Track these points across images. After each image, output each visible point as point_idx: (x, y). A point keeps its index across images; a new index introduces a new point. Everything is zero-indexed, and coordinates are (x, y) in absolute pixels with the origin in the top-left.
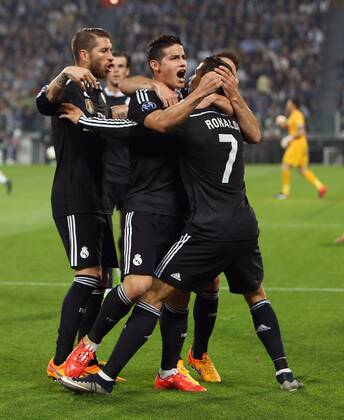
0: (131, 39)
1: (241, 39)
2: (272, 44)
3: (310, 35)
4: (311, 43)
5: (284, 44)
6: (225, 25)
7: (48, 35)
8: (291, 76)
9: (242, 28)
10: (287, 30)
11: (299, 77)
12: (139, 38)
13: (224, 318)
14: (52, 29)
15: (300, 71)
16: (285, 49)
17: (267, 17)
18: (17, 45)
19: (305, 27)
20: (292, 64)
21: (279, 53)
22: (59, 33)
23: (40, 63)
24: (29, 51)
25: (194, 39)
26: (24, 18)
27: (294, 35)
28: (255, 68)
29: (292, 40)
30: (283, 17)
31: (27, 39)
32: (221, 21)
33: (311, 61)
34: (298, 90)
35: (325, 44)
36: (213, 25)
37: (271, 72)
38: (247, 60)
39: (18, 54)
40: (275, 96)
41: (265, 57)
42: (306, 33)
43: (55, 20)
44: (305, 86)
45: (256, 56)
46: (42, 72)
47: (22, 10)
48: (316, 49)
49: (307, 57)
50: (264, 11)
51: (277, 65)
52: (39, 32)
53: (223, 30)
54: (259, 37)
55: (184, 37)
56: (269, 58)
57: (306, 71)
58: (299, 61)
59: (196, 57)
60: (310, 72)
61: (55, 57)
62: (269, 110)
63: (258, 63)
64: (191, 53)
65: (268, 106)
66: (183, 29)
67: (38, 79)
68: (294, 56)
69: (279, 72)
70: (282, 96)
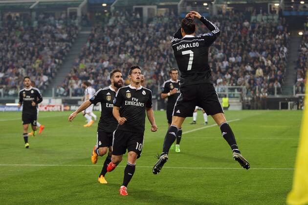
1: (249, 51)
2: (264, 53)
3: (281, 49)
5: (269, 53)
6: (242, 45)
7: (160, 51)
8: (272, 68)
9: (249, 46)
10: (270, 47)
11: (276, 69)
14: (161, 47)
15: (277, 67)
16: (270, 56)
17: (261, 41)
19: (279, 46)
20: (273, 63)
21: (266, 57)
22: (164, 50)
23: (155, 63)
24: (150, 57)
26: (147, 42)
27: (274, 49)
28: (256, 65)
29: (272, 51)
30: (269, 41)
31: (150, 52)
32: (239, 43)
33: (281, 61)
34: (276, 75)
35: (287, 53)
36: (236, 45)
37: (263, 67)
38: (252, 61)
39: (145, 59)
40: (265, 78)
41: (260, 60)
42: (279, 48)
43: (163, 43)
44: (279, 73)
45: (256, 59)
46: (156, 68)
47: (147, 39)
48: (284, 56)
49: (280, 59)
50: (260, 39)
51: (266, 64)
52: (156, 49)
53: (240, 47)
54: (257, 50)
55: (222, 50)
56: (262, 60)
57: (279, 66)
58: (276, 61)
59: (228, 60)
60: (281, 67)
61: (162, 60)
62: (263, 85)
63: (257, 62)
64: (226, 58)
65: (262, 83)
66: (222, 47)
67: (155, 70)
68: (274, 59)
69: (267, 66)
70: (268, 78)
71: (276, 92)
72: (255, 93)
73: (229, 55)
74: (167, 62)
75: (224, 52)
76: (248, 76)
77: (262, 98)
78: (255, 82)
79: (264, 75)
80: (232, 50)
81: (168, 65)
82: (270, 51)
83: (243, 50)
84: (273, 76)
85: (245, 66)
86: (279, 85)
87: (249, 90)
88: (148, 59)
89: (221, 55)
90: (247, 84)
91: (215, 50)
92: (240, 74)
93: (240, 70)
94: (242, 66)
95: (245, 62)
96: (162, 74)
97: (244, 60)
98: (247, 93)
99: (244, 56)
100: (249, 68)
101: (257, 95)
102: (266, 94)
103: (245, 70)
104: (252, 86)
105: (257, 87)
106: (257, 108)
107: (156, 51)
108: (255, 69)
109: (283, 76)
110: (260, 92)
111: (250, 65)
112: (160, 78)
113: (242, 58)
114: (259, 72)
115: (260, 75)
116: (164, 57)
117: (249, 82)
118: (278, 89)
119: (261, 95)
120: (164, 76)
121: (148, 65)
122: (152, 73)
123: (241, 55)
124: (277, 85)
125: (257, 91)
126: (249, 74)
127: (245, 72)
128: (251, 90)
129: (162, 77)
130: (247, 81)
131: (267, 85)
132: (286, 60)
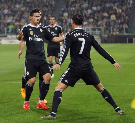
0: (70, 3)
1: (106, 3)
2: (116, 4)
3: (128, 1)
5: (120, 4)
7: (44, 2)
8: (122, 14)
11: (125, 15)
12: (72, 3)
13: (97, 94)
15: (125, 13)
16: (120, 6)
18: (33, 5)
20: (123, 11)
21: (118, 7)
22: (47, 1)
27: (123, 1)
28: (110, 12)
29: (122, 3)
31: (37, 3)
33: (129, 10)
34: (125, 19)
35: (133, 4)
37: (116, 14)
38: (108, 9)
40: (117, 21)
41: (114, 9)
44: (127, 18)
45: (111, 8)
48: (130, 6)
49: (128, 8)
51: (117, 12)
54: (112, 2)
55: (87, 2)
56: (115, 9)
57: (127, 13)
58: (125, 10)
59: (91, 9)
61: (45, 9)
62: (115, 26)
63: (112, 11)
64: (90, 8)
65: (115, 25)
68: (123, 8)
69: (118, 13)
70: (119, 21)
71: (124, 31)
72: (110, 32)
73: (92, 6)
74: (49, 10)
75: (89, 4)
76: (105, 20)
77: (115, 36)
78: (110, 24)
79: (116, 19)
80: (94, 2)
81: (49, 12)
82: (120, 2)
83: (101, 2)
84: (123, 20)
85: (103, 13)
86: (127, 26)
87: (106, 30)
89: (86, 6)
90: (105, 26)
91: (83, 2)
92: (100, 19)
93: (100, 16)
94: (101, 13)
95: (103, 10)
96: (45, 18)
97: (102, 9)
98: (104, 32)
99: (102, 6)
100: (106, 14)
101: (112, 33)
102: (118, 33)
103: (103, 16)
104: (108, 27)
105: (112, 28)
106: (112, 42)
107: (41, 3)
108: (110, 15)
109: (130, 20)
110: (113, 31)
111: (106, 12)
112: (43, 21)
114: (113, 17)
115: (113, 19)
116: (47, 6)
117: (106, 24)
118: (126, 29)
119: (114, 33)
120: (47, 20)
123: (100, 5)
124: (125, 26)
125: (112, 30)
126: (106, 19)
127: (103, 17)
128: (107, 30)
129: (45, 21)
130: (104, 24)
131: (118, 26)
132: (132, 9)
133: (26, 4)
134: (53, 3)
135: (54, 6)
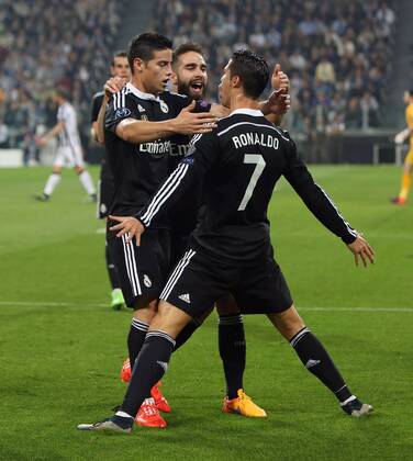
0: (172, 20)
1: (299, 19)
2: (336, 25)
3: (380, 15)
4: (380, 24)
5: (349, 26)
6: (281, 3)
7: (78, 18)
8: (357, 62)
9: (300, 7)
10: (352, 9)
11: (366, 63)
12: (181, 19)
14: (81, 9)
15: (369, 59)
16: (351, 32)
18: (40, 28)
19: (375, 6)
20: (359, 49)
21: (342, 35)
22: (88, 15)
23: (67, 49)
24: (54, 34)
25: (245, 20)
27: (360, 15)
28: (315, 53)
29: (358, 20)
31: (52, 21)
33: (380, 45)
34: (366, 79)
35: (396, 25)
37: (334, 59)
38: (307, 43)
39: (42, 38)
40: (338, 86)
41: (327, 41)
42: (374, 13)
44: (373, 73)
45: (317, 39)
46: (69, 59)
48: (386, 31)
49: (376, 40)
51: (341, 51)
52: (67, 13)
53: (278, 9)
54: (320, 18)
55: (233, 17)
56: (332, 42)
57: (374, 56)
58: (366, 45)
59: (247, 41)
60: (379, 58)
61: (84, 41)
62: (333, 103)
63: (319, 48)
64: (242, 37)
65: (332, 98)
66: (233, 9)
67: (65, 67)
68: (362, 39)
69: (344, 57)
70: (347, 85)
71: (365, 119)
72: (313, 123)
73: (250, 30)
74: (96, 46)
75: (238, 23)
76: (296, 81)
78: (313, 96)
80: (258, 17)
81: (98, 53)
82: (351, 19)
83: (284, 17)
84: (359, 82)
85: (289, 56)
86: (374, 104)
87: (300, 116)
88: (48, 36)
89: (228, 31)
90: (295, 102)
91: (216, 18)
94: (283, 55)
95: (290, 47)
96: (84, 75)
97: (287, 41)
98: (294, 124)
99: (288, 32)
100: (299, 61)
101: (320, 128)
102: (342, 127)
103: (289, 67)
104: (306, 105)
105: (319, 110)
107: (69, 19)
108: (316, 63)
109: (384, 81)
110: (326, 121)
111: (302, 54)
112: (77, 85)
113: (283, 39)
114: (325, 71)
115: (325, 79)
116: (89, 32)
117: (300, 97)
118: (372, 114)
119: (329, 130)
120: (90, 80)
121: (49, 53)
122: (59, 73)
123: (280, 29)
124: (368, 104)
125: (320, 118)
126: (300, 77)
127: (291, 72)
128: (305, 116)
129: (82, 84)
130: (293, 95)
131: (343, 103)
132: (392, 41)
133: (16, 25)
134: (114, 19)
135: (113, 30)
